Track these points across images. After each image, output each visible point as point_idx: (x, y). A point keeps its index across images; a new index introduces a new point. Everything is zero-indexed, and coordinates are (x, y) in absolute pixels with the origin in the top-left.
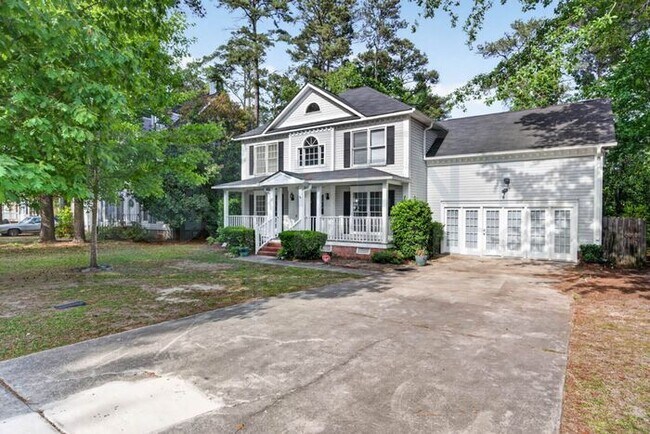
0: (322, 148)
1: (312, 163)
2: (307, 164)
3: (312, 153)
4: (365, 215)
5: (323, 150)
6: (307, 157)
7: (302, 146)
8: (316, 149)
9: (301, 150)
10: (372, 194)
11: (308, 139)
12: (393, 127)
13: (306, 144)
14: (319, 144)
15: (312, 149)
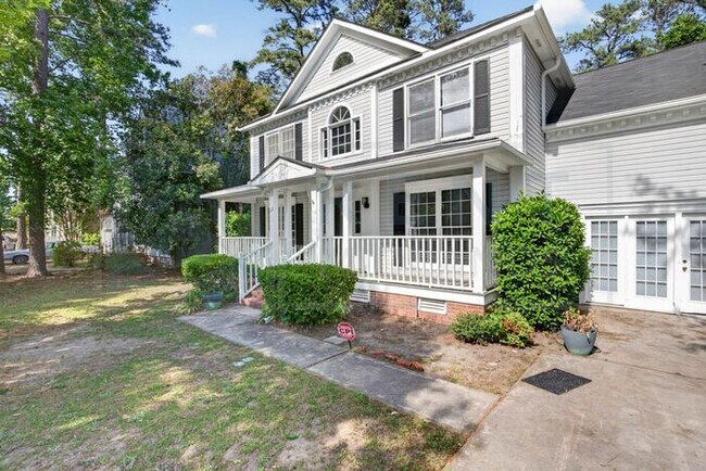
0: (358, 122)
1: (342, 151)
2: (335, 153)
3: (342, 134)
4: (433, 232)
5: (358, 127)
6: (335, 141)
7: (327, 124)
8: (348, 125)
9: (324, 131)
10: (445, 194)
11: (337, 112)
12: (485, 61)
13: (334, 121)
14: (353, 116)
15: (341, 127)
